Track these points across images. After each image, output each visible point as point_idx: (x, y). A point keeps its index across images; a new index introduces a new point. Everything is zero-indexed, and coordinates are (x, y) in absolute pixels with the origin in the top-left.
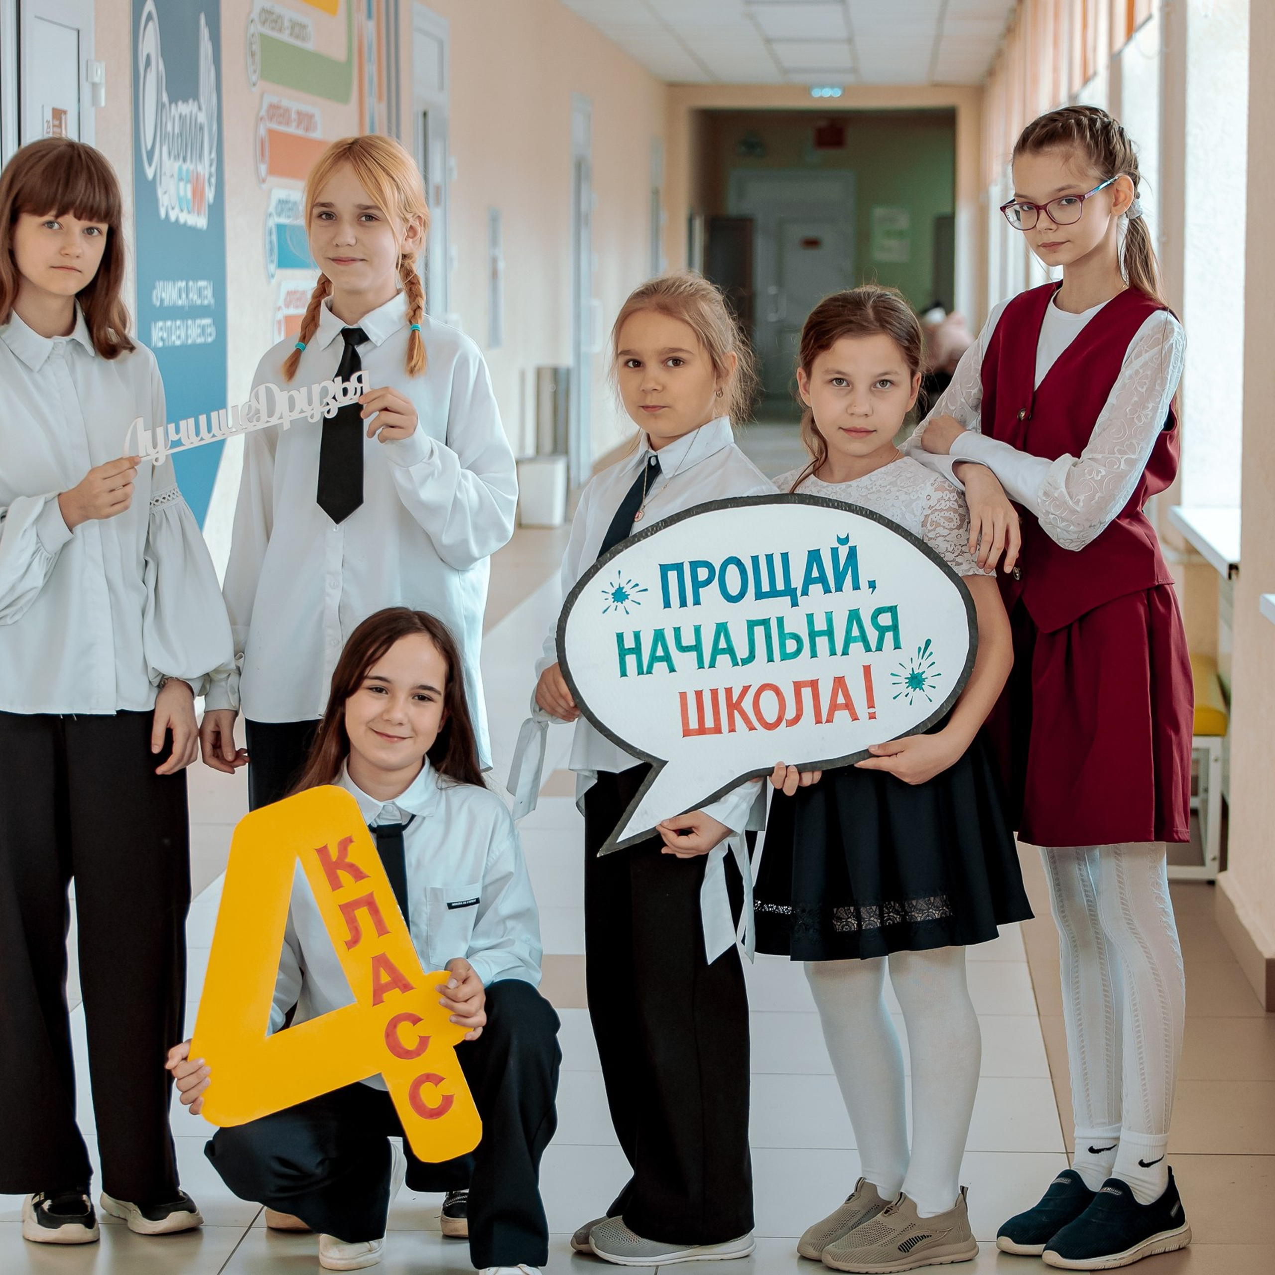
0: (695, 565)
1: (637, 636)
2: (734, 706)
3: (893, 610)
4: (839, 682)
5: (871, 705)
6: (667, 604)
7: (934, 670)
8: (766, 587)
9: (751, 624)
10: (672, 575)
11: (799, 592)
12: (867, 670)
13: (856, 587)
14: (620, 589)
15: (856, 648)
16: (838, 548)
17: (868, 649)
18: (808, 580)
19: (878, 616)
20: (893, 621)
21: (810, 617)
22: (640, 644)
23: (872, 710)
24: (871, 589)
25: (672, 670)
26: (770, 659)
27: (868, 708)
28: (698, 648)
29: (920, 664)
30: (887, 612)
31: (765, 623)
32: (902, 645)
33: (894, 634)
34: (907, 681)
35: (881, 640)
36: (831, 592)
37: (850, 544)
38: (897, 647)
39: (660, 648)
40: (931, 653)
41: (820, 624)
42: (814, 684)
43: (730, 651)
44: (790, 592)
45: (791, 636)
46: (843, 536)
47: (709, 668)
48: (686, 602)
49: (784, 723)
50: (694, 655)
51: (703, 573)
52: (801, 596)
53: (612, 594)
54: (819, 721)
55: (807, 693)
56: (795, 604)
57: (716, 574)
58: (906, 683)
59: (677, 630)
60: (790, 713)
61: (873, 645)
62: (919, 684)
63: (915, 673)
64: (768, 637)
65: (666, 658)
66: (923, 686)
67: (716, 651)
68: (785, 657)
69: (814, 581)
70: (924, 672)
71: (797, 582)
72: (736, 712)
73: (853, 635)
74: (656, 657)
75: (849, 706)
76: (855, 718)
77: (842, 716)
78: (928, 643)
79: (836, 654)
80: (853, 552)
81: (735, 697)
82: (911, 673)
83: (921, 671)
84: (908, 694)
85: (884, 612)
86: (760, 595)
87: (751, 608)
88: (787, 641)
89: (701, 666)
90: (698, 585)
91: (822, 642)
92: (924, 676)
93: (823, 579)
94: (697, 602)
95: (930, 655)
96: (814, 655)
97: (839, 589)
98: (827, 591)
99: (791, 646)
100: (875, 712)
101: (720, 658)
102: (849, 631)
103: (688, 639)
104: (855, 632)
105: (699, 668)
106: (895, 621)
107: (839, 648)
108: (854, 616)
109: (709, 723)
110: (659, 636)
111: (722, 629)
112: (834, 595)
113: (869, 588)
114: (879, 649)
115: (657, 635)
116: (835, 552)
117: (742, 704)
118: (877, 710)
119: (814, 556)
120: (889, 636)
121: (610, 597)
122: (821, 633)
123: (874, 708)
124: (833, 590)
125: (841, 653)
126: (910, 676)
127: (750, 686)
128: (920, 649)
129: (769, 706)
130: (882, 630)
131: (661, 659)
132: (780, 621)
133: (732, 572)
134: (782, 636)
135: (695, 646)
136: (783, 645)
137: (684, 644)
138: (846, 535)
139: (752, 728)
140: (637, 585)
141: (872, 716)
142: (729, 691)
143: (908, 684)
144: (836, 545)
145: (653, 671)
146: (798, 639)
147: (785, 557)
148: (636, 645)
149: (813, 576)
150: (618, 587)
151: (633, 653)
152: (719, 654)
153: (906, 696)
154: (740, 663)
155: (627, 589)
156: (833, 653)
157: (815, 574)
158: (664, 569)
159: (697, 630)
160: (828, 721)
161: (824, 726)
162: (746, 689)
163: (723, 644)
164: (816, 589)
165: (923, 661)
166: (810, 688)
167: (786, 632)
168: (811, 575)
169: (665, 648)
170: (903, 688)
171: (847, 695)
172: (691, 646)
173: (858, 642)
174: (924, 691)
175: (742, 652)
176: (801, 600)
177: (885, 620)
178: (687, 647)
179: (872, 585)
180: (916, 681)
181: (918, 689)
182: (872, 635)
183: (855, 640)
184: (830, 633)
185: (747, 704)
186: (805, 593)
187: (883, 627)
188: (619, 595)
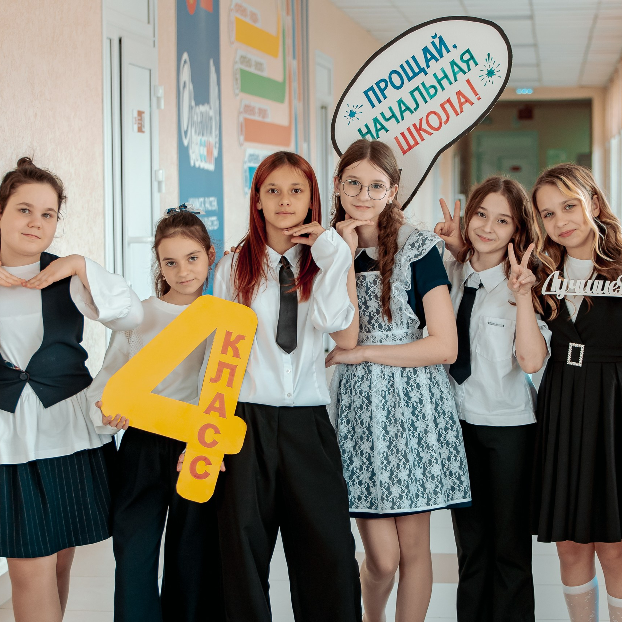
0: (378, 84)
1: (367, 126)
2: (419, 130)
3: (468, 51)
4: (459, 94)
5: (476, 94)
6: (373, 106)
7: (496, 64)
8: (411, 74)
9: (412, 93)
10: (371, 93)
11: (426, 68)
12: (468, 81)
13: (448, 51)
14: (351, 111)
15: (460, 75)
16: (434, 41)
17: (465, 73)
18: (427, 61)
19: (463, 57)
20: (470, 55)
21: (435, 75)
22: (369, 128)
23: (478, 96)
24: (455, 48)
25: (387, 131)
26: (426, 102)
27: (476, 96)
28: (394, 116)
29: (489, 65)
30: (466, 53)
31: (417, 89)
32: (478, 62)
33: (473, 60)
34: (487, 75)
35: (468, 66)
36: (439, 60)
37: (438, 36)
38: (476, 64)
39: (378, 125)
40: (492, 58)
41: (440, 75)
42: (449, 101)
43: (408, 108)
44: (422, 70)
45: (430, 87)
46: (434, 35)
47: (402, 120)
48: (381, 100)
49: (443, 124)
50: (393, 119)
51: (382, 85)
52: (427, 69)
53: (349, 115)
54: (457, 114)
55: (447, 106)
56: (426, 74)
57: (388, 82)
58: (487, 76)
59: (382, 114)
60: (444, 118)
61: (466, 70)
62: (492, 73)
63: (489, 70)
64: (421, 94)
65: (382, 127)
66: (495, 73)
67: (402, 112)
68: (431, 97)
69: (430, 60)
70: (492, 67)
71: (423, 64)
72: (421, 132)
73: (456, 71)
74: (378, 130)
75: (467, 100)
76: (472, 104)
77: (466, 106)
78: (489, 55)
79: (452, 83)
80: (441, 39)
81: (418, 126)
82: (487, 71)
83: (491, 68)
84: (490, 80)
85: (465, 54)
86: (410, 79)
87: (409, 86)
88: (429, 91)
89: (398, 122)
90: (382, 91)
91: (445, 82)
92: (493, 69)
93: (433, 57)
94: (385, 98)
95: (492, 59)
96: (443, 89)
97: (441, 56)
98: (437, 60)
99: (432, 91)
100: (479, 96)
101: (404, 114)
102: (453, 71)
103: (388, 114)
104: (456, 69)
105: (398, 123)
106: (471, 55)
107: (452, 80)
108: (453, 63)
109: (412, 142)
110: (376, 121)
111: (400, 102)
112: (441, 60)
113: (454, 48)
114: (469, 70)
115: (375, 121)
116: (433, 43)
117: (422, 127)
118: (480, 95)
119: (426, 50)
120: (471, 62)
121: (348, 117)
122: (442, 79)
123: (478, 95)
124: (439, 58)
125: (454, 81)
126: (487, 73)
127: (422, 118)
128: (486, 59)
129: (434, 121)
130: (467, 62)
131: (380, 129)
132: (423, 84)
133: (394, 77)
134: (427, 90)
135: (392, 115)
136: (428, 93)
137: (387, 117)
138: (435, 34)
139: (431, 134)
140: (358, 106)
141: (479, 99)
142: (414, 125)
143: (488, 77)
144: (432, 40)
145: (379, 136)
146: (433, 87)
147: (413, 58)
148: (368, 130)
149: (429, 58)
150: (350, 111)
151: (368, 134)
152: (403, 113)
153: (489, 82)
154: (414, 111)
155: (354, 110)
156: (451, 83)
157: (429, 56)
158: (366, 93)
159: (390, 109)
160: (461, 112)
161: (461, 115)
162: (421, 120)
163: (403, 108)
164: (432, 63)
165: (490, 64)
166: (448, 103)
167: (427, 87)
168: (427, 58)
169: (380, 124)
170: (487, 79)
171: (464, 97)
172: (391, 117)
173: (459, 72)
174: (496, 75)
175: (412, 106)
176: (427, 71)
177: (467, 57)
178: (389, 118)
179: (455, 47)
180: (491, 73)
181: (493, 76)
182: (464, 66)
183: (458, 72)
184: (446, 76)
185: (425, 126)
186: (428, 67)
187: (467, 60)
188: (352, 114)
